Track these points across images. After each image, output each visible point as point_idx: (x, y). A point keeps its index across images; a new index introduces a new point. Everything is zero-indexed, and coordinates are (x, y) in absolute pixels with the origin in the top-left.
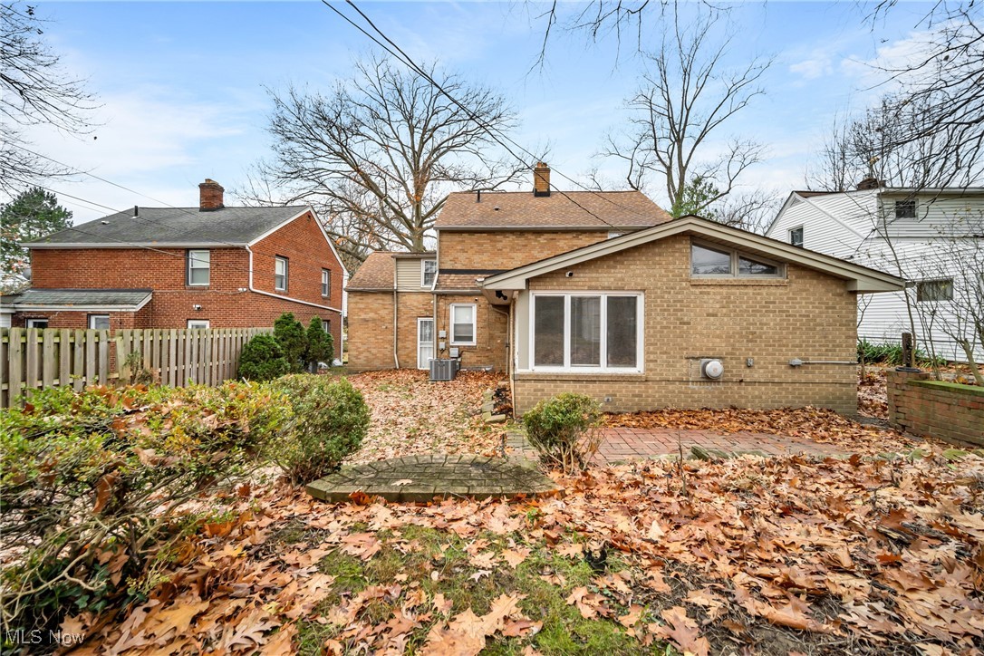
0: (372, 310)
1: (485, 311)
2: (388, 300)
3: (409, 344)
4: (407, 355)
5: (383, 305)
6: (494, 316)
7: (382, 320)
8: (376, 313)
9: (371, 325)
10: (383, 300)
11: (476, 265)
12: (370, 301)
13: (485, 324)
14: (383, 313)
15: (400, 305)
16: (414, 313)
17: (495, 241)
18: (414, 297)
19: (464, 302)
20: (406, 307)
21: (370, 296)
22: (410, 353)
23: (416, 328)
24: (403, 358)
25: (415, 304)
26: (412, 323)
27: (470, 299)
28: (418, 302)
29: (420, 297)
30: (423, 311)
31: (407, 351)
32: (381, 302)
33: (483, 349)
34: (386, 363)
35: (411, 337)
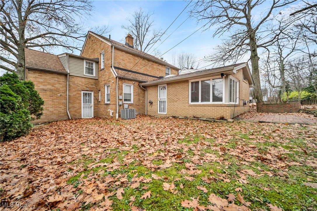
0: (49, 84)
1: (137, 88)
2: (62, 79)
3: (76, 105)
4: (75, 111)
5: (58, 81)
6: (140, 90)
7: (58, 90)
8: (53, 86)
9: (48, 93)
10: (58, 78)
11: (128, 68)
12: (48, 78)
13: (137, 95)
14: (57, 86)
15: (71, 83)
16: (79, 88)
17: (135, 59)
18: (80, 79)
19: (129, 83)
20: (75, 84)
21: (48, 74)
22: (77, 110)
23: (81, 96)
24: (73, 113)
25: (80, 83)
26: (79, 94)
27: (131, 82)
28: (82, 82)
29: (83, 80)
30: (85, 88)
31: (75, 109)
32: (56, 79)
33: (136, 105)
34: (61, 116)
35: (78, 101)
